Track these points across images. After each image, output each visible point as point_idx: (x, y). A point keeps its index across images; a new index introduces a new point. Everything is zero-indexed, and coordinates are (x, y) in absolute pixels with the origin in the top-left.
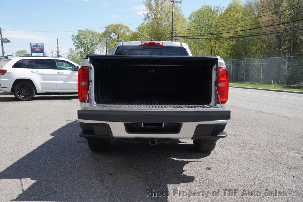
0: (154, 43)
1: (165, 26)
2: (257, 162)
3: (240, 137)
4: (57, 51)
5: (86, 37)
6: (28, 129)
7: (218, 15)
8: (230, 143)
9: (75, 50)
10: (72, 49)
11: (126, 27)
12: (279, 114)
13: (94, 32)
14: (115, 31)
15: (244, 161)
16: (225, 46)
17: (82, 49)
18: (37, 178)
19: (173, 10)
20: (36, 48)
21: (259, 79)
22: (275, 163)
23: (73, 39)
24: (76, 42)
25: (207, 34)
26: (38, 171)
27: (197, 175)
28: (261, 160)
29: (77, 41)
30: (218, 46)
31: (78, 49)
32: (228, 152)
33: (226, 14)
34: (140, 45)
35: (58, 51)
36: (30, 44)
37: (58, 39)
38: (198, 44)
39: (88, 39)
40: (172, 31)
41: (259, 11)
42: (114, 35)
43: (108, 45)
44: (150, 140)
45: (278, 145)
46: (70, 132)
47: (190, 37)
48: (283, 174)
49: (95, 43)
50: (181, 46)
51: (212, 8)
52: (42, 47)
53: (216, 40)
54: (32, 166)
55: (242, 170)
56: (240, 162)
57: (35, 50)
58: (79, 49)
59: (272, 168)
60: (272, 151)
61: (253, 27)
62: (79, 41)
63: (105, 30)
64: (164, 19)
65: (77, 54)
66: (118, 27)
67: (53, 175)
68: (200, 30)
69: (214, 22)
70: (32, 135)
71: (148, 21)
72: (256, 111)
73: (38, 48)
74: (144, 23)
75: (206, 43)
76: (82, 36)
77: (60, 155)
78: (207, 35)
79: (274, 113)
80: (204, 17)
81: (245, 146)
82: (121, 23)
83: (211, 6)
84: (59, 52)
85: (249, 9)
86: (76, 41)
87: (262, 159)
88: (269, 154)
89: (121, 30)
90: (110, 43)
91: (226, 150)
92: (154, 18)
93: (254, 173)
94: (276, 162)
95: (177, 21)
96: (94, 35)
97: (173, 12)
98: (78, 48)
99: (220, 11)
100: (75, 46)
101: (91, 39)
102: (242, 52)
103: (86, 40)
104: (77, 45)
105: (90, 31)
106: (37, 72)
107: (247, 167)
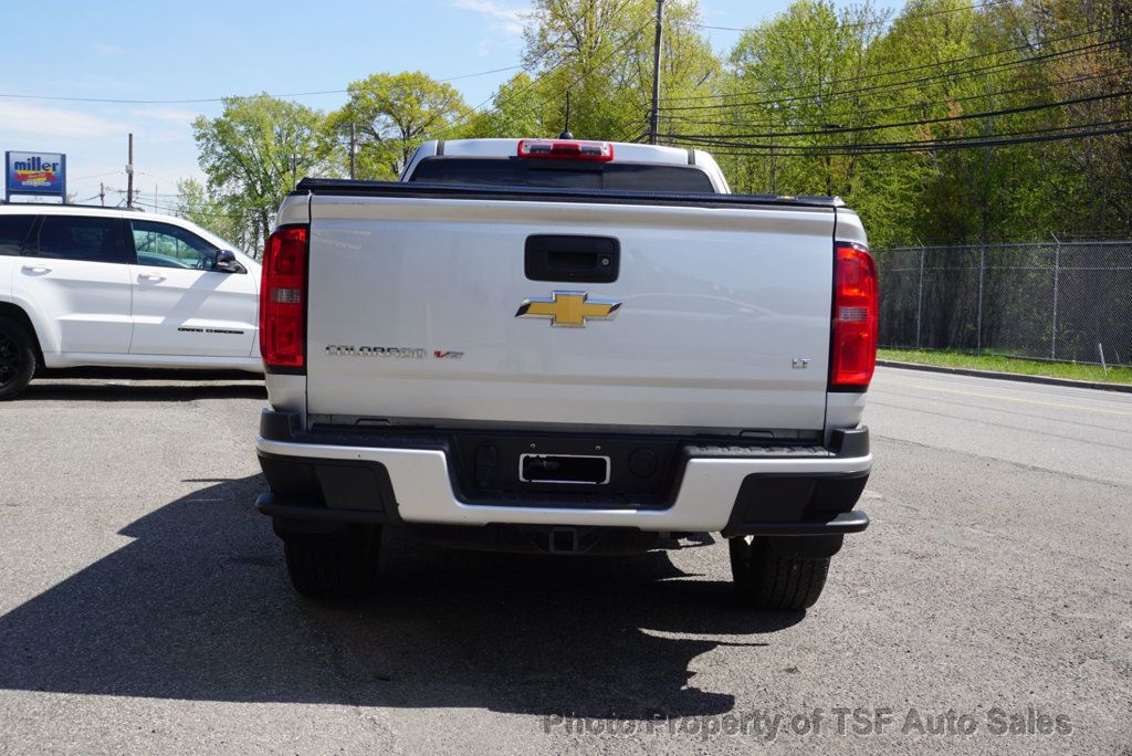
0: (576, 146)
1: (620, 88)
2: (998, 650)
3: (934, 560)
4: (127, 189)
5: (259, 129)
6: (17, 508)
7: (865, 46)
8: (890, 580)
9: (205, 189)
10: (192, 183)
11: (444, 90)
12: (1116, 480)
13: (295, 107)
14: (392, 105)
15: (944, 647)
16: (895, 187)
17: (241, 182)
18: (78, 682)
19: (659, 17)
20: (31, 172)
21: (1044, 338)
22: (1070, 657)
23: (198, 139)
24: (213, 152)
25: (808, 129)
26: (80, 659)
27: (741, 691)
28: (1015, 645)
29: (219, 149)
30: (861, 183)
31: (220, 184)
32: (878, 614)
33: (898, 44)
34: (516, 155)
35: (130, 191)
36: (4, 154)
37: (131, 135)
38: (773, 172)
39: (268, 140)
40: (654, 111)
41: (1045, 32)
42: (388, 126)
43: (361, 167)
44: (551, 535)
45: (1093, 594)
46: (202, 525)
47: (732, 141)
48: (1099, 694)
49: (299, 156)
50: (689, 163)
51: (836, 10)
52: (58, 168)
53: (851, 160)
54: (52, 642)
55: (928, 678)
56: (925, 651)
57: (24, 183)
58: (225, 185)
59: (1055, 674)
60: (1066, 614)
61: (1019, 104)
62: (228, 149)
63: (346, 99)
64: (617, 57)
65: (216, 206)
66: (406, 88)
67: (144, 674)
68: (780, 110)
69: (846, 74)
70: (39, 530)
71: (547, 63)
72: (1017, 465)
73: (37, 176)
74: (528, 73)
75: (808, 172)
76: (242, 123)
77: (166, 606)
78: (813, 133)
79: (1094, 476)
80: (801, 55)
81: (951, 593)
82: (423, 73)
83: (832, 6)
84: (134, 195)
85: (1004, 25)
86: (213, 145)
87: (1020, 640)
88: (1051, 623)
89: (419, 102)
90: (367, 160)
91: (872, 607)
92: (570, 50)
93: (979, 690)
94: (1077, 654)
95: (677, 65)
96: (296, 122)
97: (662, 24)
98: (220, 181)
99: (874, 27)
100: (209, 171)
101: (280, 141)
102: (971, 214)
103: (260, 142)
104: (218, 164)
105: (277, 104)
106: (48, 271)
107: (952, 665)
